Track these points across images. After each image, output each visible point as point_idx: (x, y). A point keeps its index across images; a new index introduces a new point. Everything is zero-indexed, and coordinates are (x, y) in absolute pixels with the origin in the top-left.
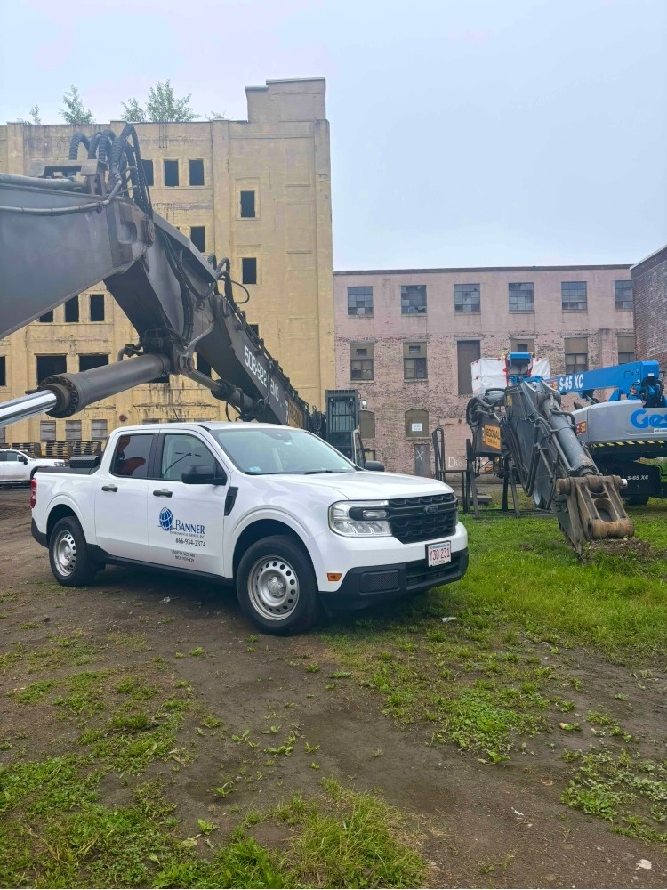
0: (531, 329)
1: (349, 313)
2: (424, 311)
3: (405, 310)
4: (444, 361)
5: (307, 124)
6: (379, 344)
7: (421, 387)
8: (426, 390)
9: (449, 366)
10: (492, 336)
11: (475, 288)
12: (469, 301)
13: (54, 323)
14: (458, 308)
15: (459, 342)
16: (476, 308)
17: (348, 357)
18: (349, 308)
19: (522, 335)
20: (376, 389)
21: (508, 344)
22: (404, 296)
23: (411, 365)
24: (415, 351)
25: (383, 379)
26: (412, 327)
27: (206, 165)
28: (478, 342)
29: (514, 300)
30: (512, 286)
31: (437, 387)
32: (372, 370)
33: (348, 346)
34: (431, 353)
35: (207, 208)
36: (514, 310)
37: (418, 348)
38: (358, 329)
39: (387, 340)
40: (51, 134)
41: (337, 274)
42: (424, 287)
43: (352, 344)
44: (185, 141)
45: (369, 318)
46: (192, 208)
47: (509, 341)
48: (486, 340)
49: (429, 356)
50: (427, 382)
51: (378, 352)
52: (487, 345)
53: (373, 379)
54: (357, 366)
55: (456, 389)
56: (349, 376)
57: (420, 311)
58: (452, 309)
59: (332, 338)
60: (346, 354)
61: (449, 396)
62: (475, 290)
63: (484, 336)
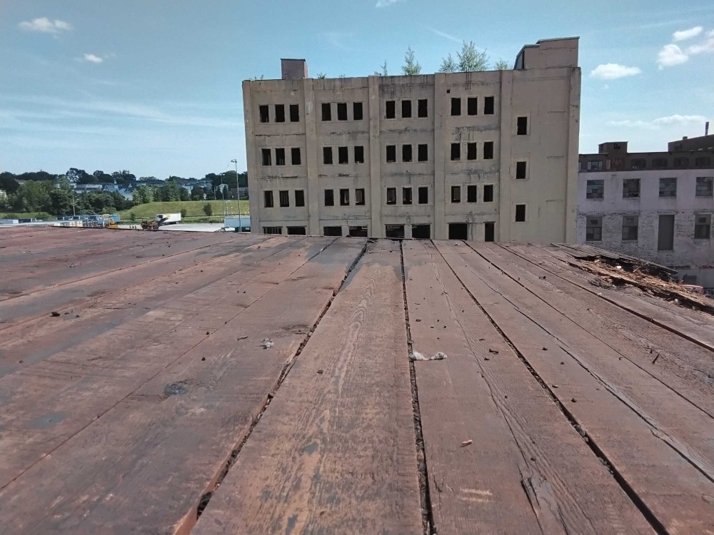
0: (710, 208)
1: (587, 197)
2: (638, 196)
3: (625, 195)
4: (650, 228)
5: (566, 69)
6: (606, 217)
7: (633, 245)
8: (636, 247)
9: (653, 232)
10: (683, 213)
11: (673, 180)
12: (668, 189)
13: (397, 205)
14: (662, 194)
15: (660, 216)
16: (673, 194)
17: (585, 226)
18: (587, 194)
19: (703, 212)
21: (694, 218)
22: (625, 185)
23: (627, 230)
24: (631, 221)
25: (608, 240)
26: (629, 206)
27: (496, 101)
28: (673, 216)
29: (700, 188)
30: (699, 179)
31: (644, 245)
32: (601, 234)
33: (585, 218)
34: (641, 222)
35: (496, 129)
36: (699, 194)
37: (633, 219)
38: (592, 207)
39: (612, 215)
40: (396, 82)
42: (638, 181)
43: (588, 217)
44: (483, 84)
45: (600, 201)
46: (485, 129)
47: (694, 216)
48: (678, 215)
49: (640, 224)
50: (637, 242)
51: (606, 222)
52: (679, 218)
53: (600, 240)
54: (591, 231)
55: (656, 246)
56: (585, 237)
57: (635, 196)
58: (657, 194)
59: (575, 213)
60: (583, 223)
61: (651, 251)
62: (674, 182)
63: (677, 213)
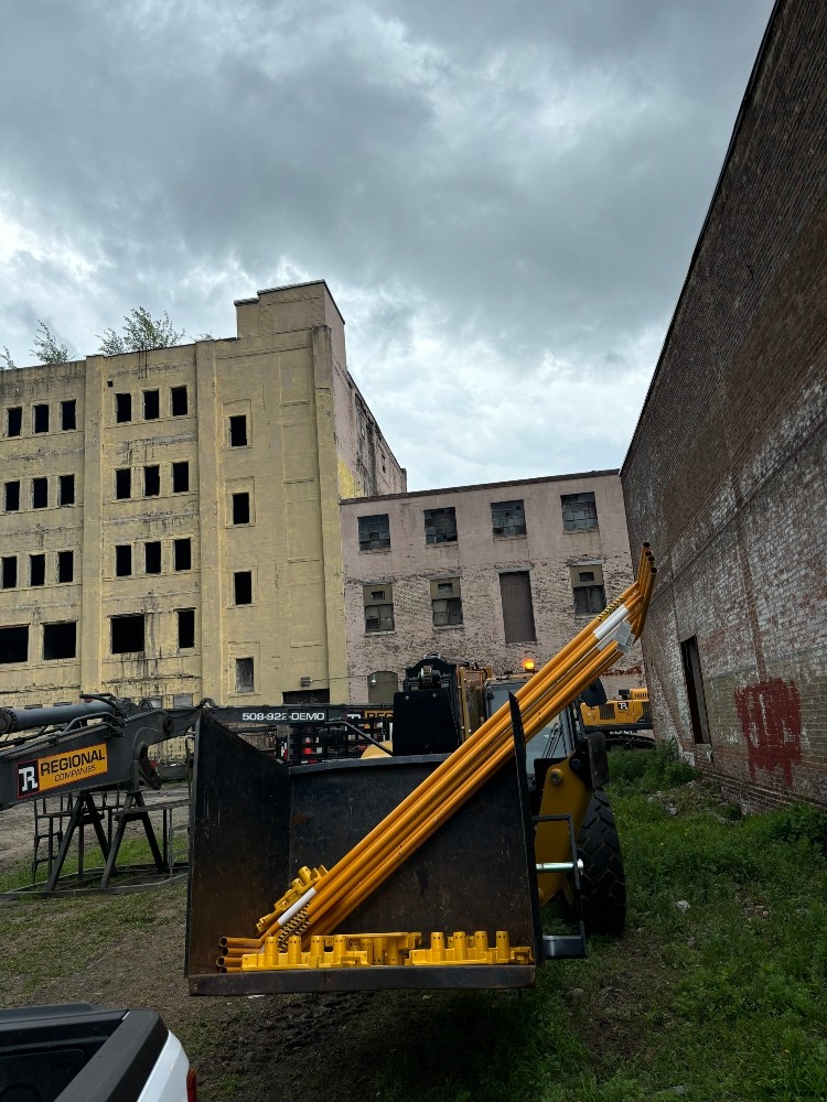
0: (596, 551)
1: (362, 549)
2: (455, 538)
3: (429, 542)
4: (483, 600)
5: (305, 333)
6: (401, 583)
7: (456, 636)
8: (462, 639)
9: (491, 607)
10: (545, 565)
11: (519, 505)
12: (511, 522)
13: (18, 588)
14: (498, 532)
15: (501, 575)
16: (522, 530)
17: (361, 603)
18: (361, 543)
19: (583, 560)
20: (398, 641)
21: (567, 573)
22: (428, 523)
23: (442, 607)
24: (447, 589)
25: (407, 627)
26: (440, 560)
27: (190, 391)
28: (526, 574)
29: (570, 515)
30: (565, 499)
31: (477, 634)
32: (392, 618)
33: (361, 589)
34: (468, 593)
35: (190, 440)
36: (570, 526)
37: (450, 585)
38: (372, 566)
39: (408, 579)
40: (24, 378)
41: (344, 503)
42: (452, 511)
43: (366, 586)
44: (167, 368)
45: (386, 553)
46: (173, 442)
47: (568, 569)
48: (536, 570)
49: (464, 594)
50: (462, 629)
51: (399, 594)
52: (539, 576)
53: (393, 629)
54: (374, 613)
55: (502, 635)
56: (363, 625)
57: (450, 540)
58: (489, 534)
59: (340, 582)
60: (358, 599)
61: (493, 646)
62: (518, 508)
63: (533, 565)
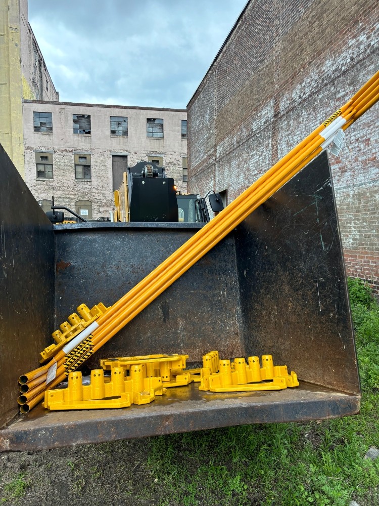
0: (161, 150)
1: (35, 131)
2: (89, 133)
3: (75, 131)
4: (103, 168)
6: (57, 154)
7: (87, 185)
8: (90, 187)
9: (106, 172)
10: (136, 153)
11: (125, 119)
12: (120, 128)
14: (113, 132)
15: (113, 156)
16: (125, 133)
17: (34, 162)
18: (35, 127)
19: (155, 154)
20: (55, 185)
21: (146, 159)
22: (75, 121)
23: (80, 169)
24: (83, 160)
25: (60, 178)
26: (81, 143)
28: (126, 157)
29: (151, 130)
30: (149, 120)
31: (98, 185)
32: (52, 172)
33: (34, 154)
34: (93, 162)
36: (150, 136)
37: (85, 158)
38: (41, 141)
39: (63, 151)
41: (25, 101)
42: (89, 116)
43: (37, 153)
45: (50, 135)
47: (147, 157)
48: (131, 155)
49: (92, 164)
50: (91, 182)
51: (56, 158)
52: (132, 159)
53: (52, 178)
54: (41, 168)
55: (111, 187)
56: (35, 175)
57: (86, 133)
58: (109, 133)
59: (22, 147)
60: (32, 159)
61: (106, 192)
62: (125, 121)
63: (130, 153)
